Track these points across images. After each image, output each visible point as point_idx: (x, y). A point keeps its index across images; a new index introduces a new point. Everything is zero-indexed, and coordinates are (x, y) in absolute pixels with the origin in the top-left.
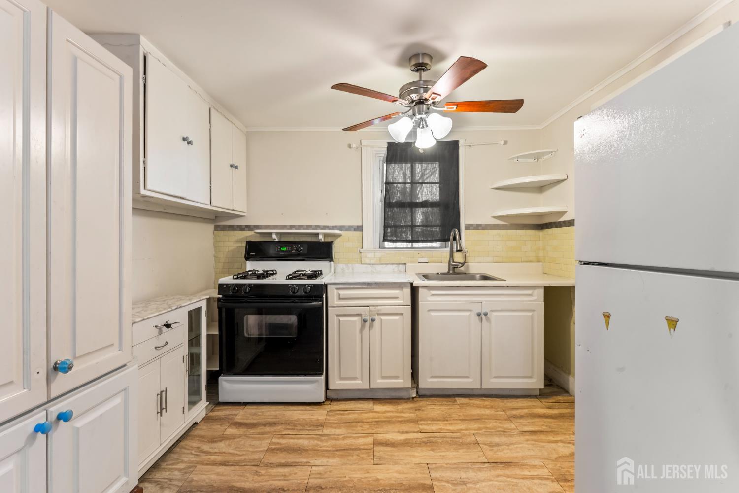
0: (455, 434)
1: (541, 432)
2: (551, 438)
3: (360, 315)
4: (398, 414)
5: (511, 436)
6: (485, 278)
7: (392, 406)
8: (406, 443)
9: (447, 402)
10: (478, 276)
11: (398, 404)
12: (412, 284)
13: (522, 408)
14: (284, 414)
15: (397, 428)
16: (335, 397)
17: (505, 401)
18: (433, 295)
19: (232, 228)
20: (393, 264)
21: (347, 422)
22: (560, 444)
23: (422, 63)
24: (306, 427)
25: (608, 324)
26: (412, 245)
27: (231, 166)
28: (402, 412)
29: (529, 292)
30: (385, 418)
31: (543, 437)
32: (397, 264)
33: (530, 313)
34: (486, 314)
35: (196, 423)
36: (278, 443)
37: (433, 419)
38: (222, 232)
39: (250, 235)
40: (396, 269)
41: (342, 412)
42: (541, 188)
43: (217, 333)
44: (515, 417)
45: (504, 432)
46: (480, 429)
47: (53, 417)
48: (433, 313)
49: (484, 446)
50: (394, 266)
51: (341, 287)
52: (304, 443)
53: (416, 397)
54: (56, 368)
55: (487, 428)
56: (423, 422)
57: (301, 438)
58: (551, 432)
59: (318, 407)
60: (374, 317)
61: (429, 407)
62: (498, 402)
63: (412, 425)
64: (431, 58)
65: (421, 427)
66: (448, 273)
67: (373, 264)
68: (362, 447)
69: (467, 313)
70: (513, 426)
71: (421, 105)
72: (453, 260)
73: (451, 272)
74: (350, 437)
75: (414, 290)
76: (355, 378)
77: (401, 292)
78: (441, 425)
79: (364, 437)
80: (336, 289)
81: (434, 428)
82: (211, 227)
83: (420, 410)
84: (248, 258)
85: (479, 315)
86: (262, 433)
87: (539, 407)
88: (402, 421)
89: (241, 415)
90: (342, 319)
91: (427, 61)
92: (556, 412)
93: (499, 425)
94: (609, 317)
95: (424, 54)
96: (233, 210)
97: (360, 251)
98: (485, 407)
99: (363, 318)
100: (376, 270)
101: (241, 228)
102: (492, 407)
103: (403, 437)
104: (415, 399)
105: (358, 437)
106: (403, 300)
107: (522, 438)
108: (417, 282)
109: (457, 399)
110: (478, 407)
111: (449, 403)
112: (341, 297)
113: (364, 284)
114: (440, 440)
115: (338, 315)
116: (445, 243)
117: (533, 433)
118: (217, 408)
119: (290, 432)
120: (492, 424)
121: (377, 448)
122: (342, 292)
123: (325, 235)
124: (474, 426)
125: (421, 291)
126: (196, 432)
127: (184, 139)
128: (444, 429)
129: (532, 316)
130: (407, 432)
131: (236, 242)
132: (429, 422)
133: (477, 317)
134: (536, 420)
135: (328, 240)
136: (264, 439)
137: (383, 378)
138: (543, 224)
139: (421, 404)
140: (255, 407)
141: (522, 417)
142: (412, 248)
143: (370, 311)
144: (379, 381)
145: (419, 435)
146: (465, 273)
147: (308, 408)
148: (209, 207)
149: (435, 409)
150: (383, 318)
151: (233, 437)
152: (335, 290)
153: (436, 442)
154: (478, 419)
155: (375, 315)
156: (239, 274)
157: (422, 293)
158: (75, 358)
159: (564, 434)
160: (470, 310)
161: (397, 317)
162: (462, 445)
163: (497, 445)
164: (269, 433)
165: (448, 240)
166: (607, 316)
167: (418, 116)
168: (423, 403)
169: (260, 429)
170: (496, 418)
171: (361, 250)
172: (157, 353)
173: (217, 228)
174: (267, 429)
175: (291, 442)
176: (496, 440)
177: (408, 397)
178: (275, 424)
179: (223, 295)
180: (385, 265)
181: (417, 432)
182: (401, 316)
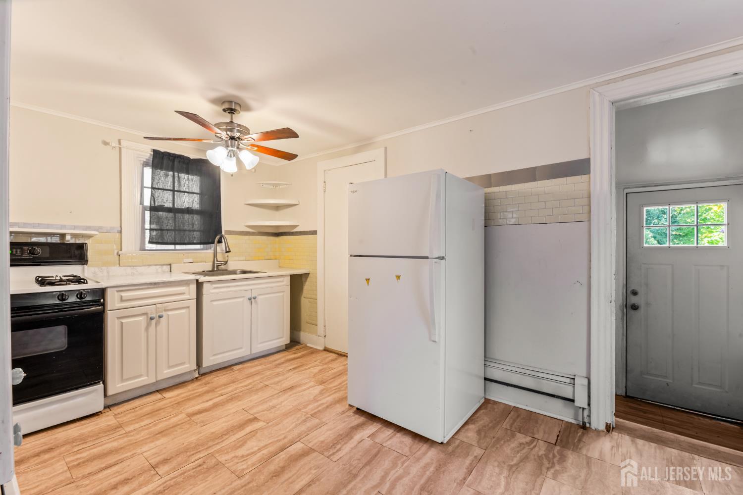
0: (248, 387)
1: (299, 367)
2: (306, 367)
3: (146, 314)
4: (193, 392)
5: (284, 374)
6: (244, 272)
7: (182, 389)
8: (215, 406)
9: (227, 371)
10: (238, 272)
11: (186, 386)
12: (197, 280)
13: (280, 359)
14: (56, 438)
15: (200, 400)
16: (112, 403)
17: (267, 358)
18: (215, 288)
20: (156, 265)
21: (148, 414)
22: (312, 369)
23: (235, 109)
24: (100, 435)
25: (368, 283)
26: (175, 247)
28: (194, 390)
29: (281, 279)
30: (182, 398)
31: (301, 369)
32: (161, 265)
33: (282, 294)
34: (255, 298)
37: (225, 385)
40: (160, 270)
41: (132, 411)
42: (277, 207)
44: (279, 364)
45: (278, 374)
46: (262, 378)
48: (215, 303)
49: (272, 385)
50: (158, 267)
51: (124, 288)
52: (112, 445)
53: (199, 377)
55: (266, 376)
56: (218, 389)
57: (105, 444)
58: (303, 365)
59: (96, 417)
60: (161, 314)
61: (215, 379)
62: (263, 360)
63: (210, 394)
64: (240, 106)
65: (220, 392)
66: (213, 270)
67: (133, 266)
68: (179, 423)
69: (241, 300)
70: (281, 369)
71: (233, 141)
72: (217, 259)
73: (215, 269)
74: (161, 422)
75: (199, 285)
76: (140, 376)
77: (188, 288)
78: (234, 386)
79: (174, 417)
80: (117, 291)
81: (230, 389)
83: (209, 383)
85: (250, 299)
87: (289, 355)
88: (200, 395)
90: (124, 321)
91: (238, 108)
92: (299, 355)
93: (273, 372)
94: (369, 280)
95: (235, 103)
97: (118, 253)
98: (257, 366)
99: (150, 316)
100: (137, 271)
102: (261, 364)
103: (210, 403)
104: (199, 378)
105: (170, 419)
106: (189, 294)
107: (290, 374)
108: (202, 279)
109: (233, 367)
110: (252, 367)
111: (229, 372)
112: (123, 299)
113: (151, 284)
114: (241, 394)
115: (118, 318)
116: (206, 245)
117: (295, 368)
119: (84, 446)
120: (268, 373)
121: (194, 418)
122: (124, 294)
123: (74, 236)
124: (257, 378)
125: (205, 285)
128: (238, 387)
129: (283, 295)
130: (211, 400)
132: (223, 387)
133: (249, 301)
134: (292, 362)
135: (80, 241)
136: (52, 464)
137: (170, 367)
138: (278, 233)
139: (207, 379)
141: (283, 363)
142: (175, 250)
143: (157, 308)
144: (165, 372)
145: (222, 397)
146: (227, 270)
149: (221, 378)
150: (170, 313)
152: (116, 293)
153: (239, 396)
154: (257, 373)
155: (162, 312)
157: (206, 287)
159: (310, 363)
160: (244, 297)
161: (183, 311)
162: (257, 390)
163: (279, 382)
165: (213, 243)
166: (368, 280)
167: (230, 148)
168: (207, 378)
170: (269, 369)
171: (120, 252)
176: (276, 380)
177: (191, 378)
178: (52, 449)
180: (147, 267)
181: (219, 396)
182: (188, 309)
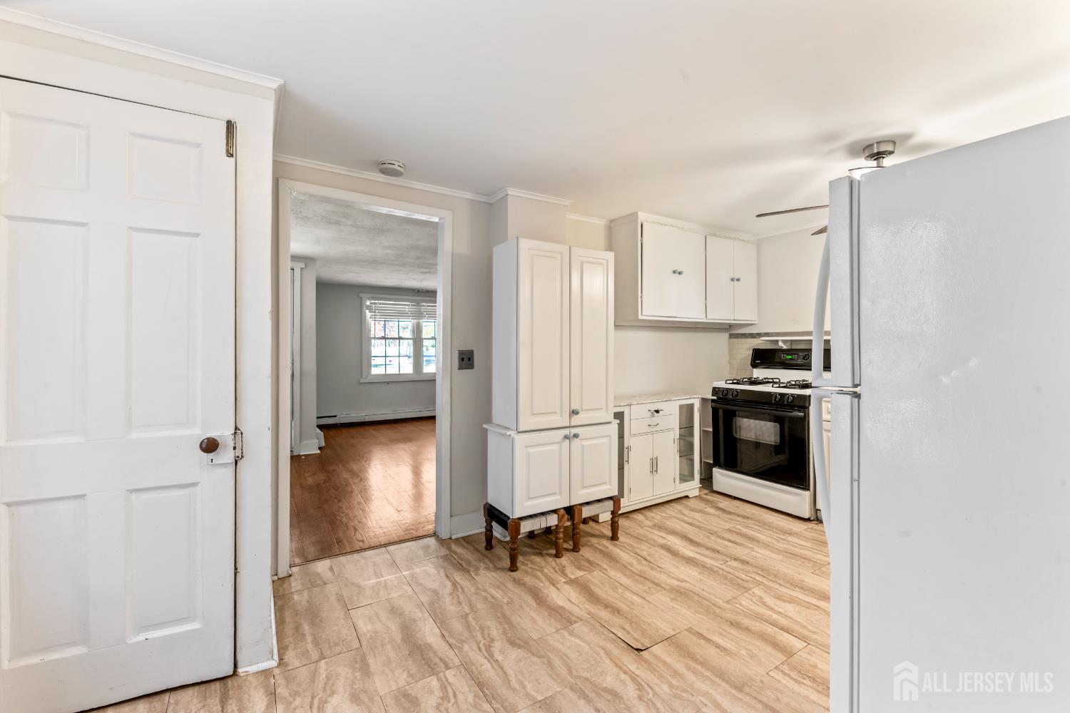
19: (744, 336)
27: (732, 280)
35: (687, 497)
36: (739, 529)
38: (736, 340)
39: (761, 343)
43: (711, 430)
47: (572, 434)
52: (762, 537)
54: (573, 412)
59: (800, 521)
82: (726, 335)
84: (754, 365)
86: (732, 520)
89: (725, 503)
96: (735, 320)
101: (752, 336)
118: (711, 494)
126: (684, 501)
127: (674, 272)
131: (745, 349)
136: (730, 523)
140: (741, 503)
147: (790, 519)
148: (705, 320)
151: (708, 514)
156: (735, 379)
158: (582, 410)
164: (738, 521)
169: (732, 517)
172: (650, 429)
173: (732, 336)
174: (739, 519)
175: (751, 533)
178: (748, 518)
179: (718, 397)
